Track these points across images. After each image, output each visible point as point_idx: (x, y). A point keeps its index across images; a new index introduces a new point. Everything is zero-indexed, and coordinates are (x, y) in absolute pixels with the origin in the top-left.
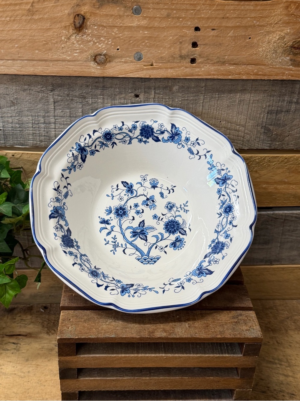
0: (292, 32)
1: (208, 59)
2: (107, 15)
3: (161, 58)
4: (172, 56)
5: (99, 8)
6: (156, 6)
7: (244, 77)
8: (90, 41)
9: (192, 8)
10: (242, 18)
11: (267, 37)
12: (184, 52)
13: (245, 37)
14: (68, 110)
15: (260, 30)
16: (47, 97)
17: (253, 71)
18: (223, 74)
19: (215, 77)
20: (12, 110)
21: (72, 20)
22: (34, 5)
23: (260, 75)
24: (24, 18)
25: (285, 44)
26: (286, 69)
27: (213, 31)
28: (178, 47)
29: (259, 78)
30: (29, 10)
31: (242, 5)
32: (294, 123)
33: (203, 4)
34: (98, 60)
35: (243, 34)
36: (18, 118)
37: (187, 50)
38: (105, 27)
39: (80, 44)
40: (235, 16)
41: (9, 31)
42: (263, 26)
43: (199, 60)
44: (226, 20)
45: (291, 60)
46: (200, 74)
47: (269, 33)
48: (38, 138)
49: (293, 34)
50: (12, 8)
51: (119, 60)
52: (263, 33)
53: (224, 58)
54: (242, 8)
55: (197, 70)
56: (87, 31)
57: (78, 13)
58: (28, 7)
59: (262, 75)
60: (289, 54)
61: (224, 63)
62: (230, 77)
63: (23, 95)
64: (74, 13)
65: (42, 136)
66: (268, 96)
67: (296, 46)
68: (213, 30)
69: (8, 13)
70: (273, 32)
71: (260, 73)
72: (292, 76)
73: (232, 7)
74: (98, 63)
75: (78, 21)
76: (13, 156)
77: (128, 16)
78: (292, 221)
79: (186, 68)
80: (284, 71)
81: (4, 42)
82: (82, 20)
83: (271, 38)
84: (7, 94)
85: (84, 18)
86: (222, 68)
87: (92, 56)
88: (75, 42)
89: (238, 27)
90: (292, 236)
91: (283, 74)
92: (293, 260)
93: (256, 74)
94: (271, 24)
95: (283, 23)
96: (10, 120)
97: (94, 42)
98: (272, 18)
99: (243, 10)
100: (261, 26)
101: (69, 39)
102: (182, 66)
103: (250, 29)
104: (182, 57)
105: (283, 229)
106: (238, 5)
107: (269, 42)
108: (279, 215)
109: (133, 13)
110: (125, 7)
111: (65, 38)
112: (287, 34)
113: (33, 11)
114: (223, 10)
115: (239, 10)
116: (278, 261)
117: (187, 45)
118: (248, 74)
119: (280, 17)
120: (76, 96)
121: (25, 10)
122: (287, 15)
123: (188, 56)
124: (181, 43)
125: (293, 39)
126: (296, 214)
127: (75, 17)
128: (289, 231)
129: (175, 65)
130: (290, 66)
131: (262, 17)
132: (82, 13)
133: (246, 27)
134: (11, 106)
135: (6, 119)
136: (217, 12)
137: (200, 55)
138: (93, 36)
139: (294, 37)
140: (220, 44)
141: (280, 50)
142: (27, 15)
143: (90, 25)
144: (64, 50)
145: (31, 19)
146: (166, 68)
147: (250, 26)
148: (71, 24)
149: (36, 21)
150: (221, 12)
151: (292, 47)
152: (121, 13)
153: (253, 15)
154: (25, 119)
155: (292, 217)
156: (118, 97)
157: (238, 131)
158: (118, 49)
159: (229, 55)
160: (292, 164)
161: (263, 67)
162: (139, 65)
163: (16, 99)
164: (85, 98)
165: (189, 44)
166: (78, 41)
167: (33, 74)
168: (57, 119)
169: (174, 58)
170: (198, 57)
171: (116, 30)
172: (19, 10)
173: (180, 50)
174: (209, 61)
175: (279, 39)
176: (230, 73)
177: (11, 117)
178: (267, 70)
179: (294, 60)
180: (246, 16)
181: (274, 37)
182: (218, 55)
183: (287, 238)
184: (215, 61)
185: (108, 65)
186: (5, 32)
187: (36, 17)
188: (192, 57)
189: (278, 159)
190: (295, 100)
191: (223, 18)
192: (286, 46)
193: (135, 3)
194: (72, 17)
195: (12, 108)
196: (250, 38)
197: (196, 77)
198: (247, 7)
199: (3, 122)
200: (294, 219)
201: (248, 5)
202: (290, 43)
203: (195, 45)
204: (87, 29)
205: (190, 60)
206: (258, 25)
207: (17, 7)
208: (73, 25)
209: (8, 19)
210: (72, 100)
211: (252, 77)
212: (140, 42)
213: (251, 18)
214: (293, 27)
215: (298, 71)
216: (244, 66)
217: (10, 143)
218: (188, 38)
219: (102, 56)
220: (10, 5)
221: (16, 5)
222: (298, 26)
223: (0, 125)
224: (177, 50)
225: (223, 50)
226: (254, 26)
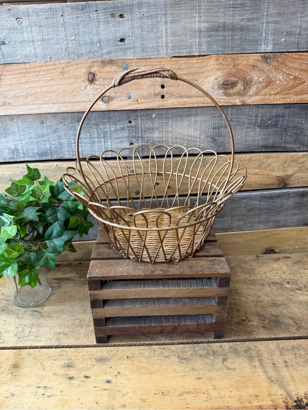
1: (172, 95)
2: (108, 72)
3: (143, 96)
4: (150, 95)
5: (102, 68)
6: (137, 64)
7: (196, 106)
8: (99, 89)
9: (159, 64)
10: (190, 68)
11: (207, 79)
12: (157, 92)
13: (193, 80)
14: (89, 134)
15: (202, 75)
16: (75, 126)
17: (201, 101)
18: (182, 105)
19: (178, 106)
21: (87, 76)
22: (64, 68)
23: (205, 103)
24: (58, 77)
26: (221, 99)
28: (153, 89)
29: (205, 105)
30: (61, 72)
31: (189, 60)
33: (166, 61)
34: (104, 100)
35: (192, 78)
36: (58, 141)
37: (158, 90)
38: (107, 79)
39: (92, 91)
40: (186, 67)
41: (50, 86)
42: (204, 72)
43: (166, 96)
44: (180, 70)
45: (224, 93)
46: (168, 105)
47: (208, 76)
48: (71, 153)
49: (223, 76)
50: (51, 71)
51: (117, 99)
52: (204, 77)
53: (182, 94)
54: (190, 62)
55: (166, 102)
57: (90, 72)
58: (61, 70)
59: (207, 103)
60: (222, 89)
61: (182, 97)
62: (187, 106)
63: (60, 126)
64: (88, 72)
65: (73, 152)
66: (212, 117)
67: (225, 83)
69: (49, 75)
70: (211, 76)
71: (205, 102)
72: (225, 103)
73: (183, 62)
74: (104, 102)
75: (91, 77)
76: (57, 165)
77: (120, 71)
78: (236, 201)
79: (159, 101)
80: (220, 100)
81: (47, 93)
82: (93, 75)
83: (209, 79)
84: (51, 126)
85: (94, 75)
86: (181, 100)
88: (90, 90)
89: (189, 74)
90: (238, 211)
92: (241, 228)
93: (203, 103)
94: (209, 71)
95: (216, 69)
96: (54, 143)
97: (101, 89)
98: (209, 67)
99: (190, 63)
100: (202, 72)
101: (86, 88)
102: (157, 100)
103: (196, 75)
104: (156, 95)
105: (231, 207)
106: (187, 60)
107: (208, 82)
109: (123, 69)
110: (118, 66)
111: (84, 88)
112: (219, 76)
113: (63, 73)
114: (178, 64)
115: (187, 63)
116: (231, 229)
117: (158, 87)
118: (198, 103)
119: (213, 66)
120: (93, 125)
121: (58, 72)
122: (218, 64)
123: (159, 94)
124: (154, 86)
125: (223, 79)
126: (239, 196)
127: (89, 74)
128: (235, 208)
129: (152, 100)
130: (223, 96)
131: (202, 67)
132: (93, 71)
133: (193, 74)
134: (54, 133)
135: (51, 142)
136: (174, 66)
137: (167, 93)
138: (100, 85)
140: (178, 85)
141: (216, 87)
142: (60, 75)
143: (98, 79)
144: (83, 95)
145: (62, 78)
146: (147, 103)
147: (195, 73)
148: (87, 79)
149: (65, 78)
150: (176, 65)
151: (223, 84)
152: (116, 70)
153: (197, 66)
154: (63, 141)
156: (118, 123)
157: (196, 142)
158: (116, 93)
159: (185, 92)
162: (130, 101)
163: (57, 128)
164: (98, 125)
166: (91, 89)
167: (66, 112)
168: (82, 140)
169: (151, 96)
170: (166, 94)
172: (55, 73)
173: (154, 91)
174: (173, 96)
175: (214, 80)
176: (186, 103)
177: (54, 140)
179: (226, 93)
180: (192, 67)
181: (212, 79)
182: (178, 92)
183: (235, 213)
184: (177, 96)
185: (111, 102)
186: (48, 87)
187: (66, 76)
188: (162, 95)
189: (222, 159)
191: (179, 69)
192: (219, 84)
193: (124, 63)
194: (87, 74)
195: (55, 135)
196: (196, 80)
197: (166, 107)
198: (193, 61)
199: (50, 144)
200: (238, 199)
201: (193, 60)
202: (222, 82)
203: (163, 87)
204: (96, 81)
205: (161, 96)
206: (201, 72)
207: (54, 71)
208: (88, 79)
209: (49, 78)
210: (90, 127)
211: (201, 105)
212: (129, 87)
213: (195, 68)
214: (222, 72)
215: (229, 99)
216: (194, 99)
217: (55, 157)
218: (158, 83)
219: (107, 98)
220: (50, 69)
221: (53, 69)
222: (225, 71)
223: (48, 146)
224: (152, 90)
225: (181, 89)
226: (198, 73)
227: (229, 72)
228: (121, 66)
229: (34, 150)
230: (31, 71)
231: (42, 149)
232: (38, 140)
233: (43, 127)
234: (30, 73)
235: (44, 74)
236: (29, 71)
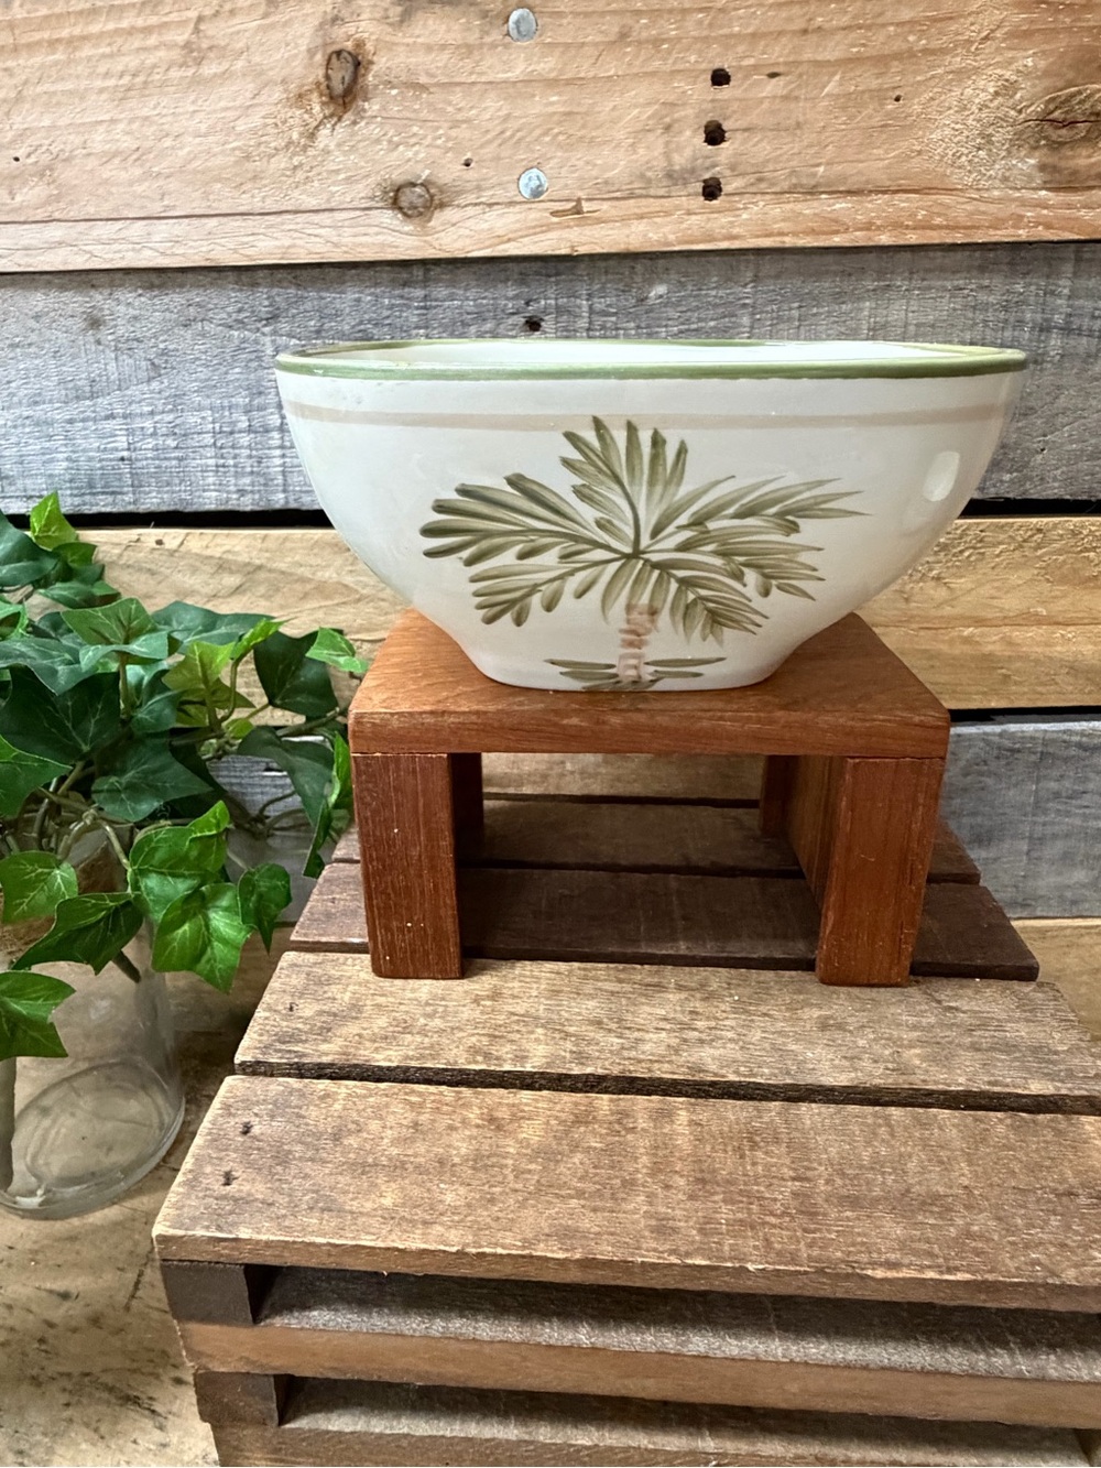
0: (1042, 64)
1: (760, 180)
2: (428, 48)
3: (606, 182)
4: (642, 176)
5: (401, 23)
7: (885, 239)
8: (378, 140)
10: (869, 28)
11: (957, 92)
12: (679, 161)
13: (879, 95)
15: (931, 68)
16: (256, 342)
17: (913, 215)
18: (813, 232)
19: (789, 241)
20: (152, 392)
21: (321, 72)
22: (202, 27)
23: (939, 227)
24: (175, 73)
25: (1020, 112)
26: (1023, 203)
27: (774, 80)
28: (661, 141)
29: (934, 237)
30: (188, 46)
32: (1062, 402)
34: (404, 201)
35: (875, 84)
36: (171, 417)
37: (688, 152)
38: (423, 88)
39: (347, 153)
40: (845, 20)
41: (131, 121)
42: (943, 51)
43: (728, 187)
44: (814, 38)
45: (1042, 168)
46: (735, 231)
47: (961, 74)
48: (233, 481)
49: (1046, 73)
50: (137, 42)
51: (471, 198)
52: (941, 77)
53: (814, 175)
55: (724, 220)
56: (366, 105)
57: (336, 47)
58: (182, 36)
59: (947, 227)
60: (1035, 148)
61: (812, 192)
62: (837, 240)
63: (183, 341)
64: (325, 45)
65: (243, 474)
66: (965, 307)
67: (1056, 114)
68: (773, 75)
69: (126, 59)
70: (976, 71)
71: (938, 221)
72: (1048, 226)
74: (405, 214)
75: (341, 74)
76: (160, 542)
77: (493, 46)
78: (1066, 760)
79: (689, 213)
80: (1020, 211)
82: (350, 67)
83: (969, 91)
84: (138, 340)
85: (357, 64)
86: (808, 208)
87: (385, 193)
88: (332, 147)
89: (856, 60)
90: (1068, 814)
91: (1018, 220)
92: (1074, 902)
93: (925, 226)
94: (970, 42)
95: (1011, 35)
96: (148, 424)
97: (389, 140)
98: (971, 19)
100: (933, 52)
101: (312, 136)
102: (677, 208)
103: (895, 66)
104: (674, 177)
105: (1036, 791)
107: (963, 109)
108: (1024, 738)
109: (509, 32)
110: (485, 15)
111: (301, 134)
112: (1025, 73)
113: (199, 50)
116: (1025, 906)
117: (688, 134)
118: (897, 226)
119: (998, 15)
121: (174, 46)
123: (693, 171)
125: (1046, 91)
126: (1082, 733)
127: (329, 61)
128: (1057, 795)
129: (655, 205)
130: (1038, 188)
131: (935, 20)
132: (349, 45)
133: (882, 61)
134: (149, 380)
135: (138, 423)
136: (783, 13)
137: (733, 167)
138: (387, 120)
139: (1047, 83)
140: (798, 125)
141: (1001, 135)
142: (183, 65)
143: (376, 86)
144: (300, 175)
145: (194, 78)
146: (625, 219)
147: (897, 56)
148: (318, 84)
149: (209, 82)
151: (1044, 119)
152: (473, 38)
153: (905, 14)
154: (192, 419)
155: (1067, 744)
156: (473, 329)
158: (468, 163)
159: (830, 163)
160: (1059, 552)
161: (946, 199)
162: (536, 211)
163: (164, 352)
165: (695, 131)
166: (340, 144)
169: (649, 181)
170: (728, 173)
171: (457, 97)
172: (156, 48)
173: (667, 155)
174: (763, 186)
175: (997, 94)
176: (838, 225)
177: (152, 413)
178: (960, 209)
179: (1055, 169)
180: (880, 20)
181: (981, 89)
182: (794, 163)
183: (1053, 823)
184: (785, 185)
185: (439, 218)
186: (121, 126)
187: (210, 69)
188: (707, 176)
189: (1011, 533)
190: (1058, 319)
191: (805, 32)
192: (1023, 116)
194: (319, 58)
195: (155, 385)
196: (897, 99)
197: (724, 245)
199: (130, 432)
200: (1073, 751)
202: (1039, 107)
203: (715, 135)
204: (366, 99)
205: (699, 187)
206: (926, 51)
207: (153, 40)
208: (323, 88)
209: (126, 80)
211: (913, 238)
212: (537, 132)
213: (897, 24)
214: (1047, 47)
215: (1069, 206)
216: (881, 199)
217: (152, 502)
218: (690, 111)
219: (418, 190)
220: (131, 31)
221: (147, 30)
222: (1062, 43)
223: (122, 442)
224: (659, 150)
225: (810, 146)
226: (909, 55)
227: (1081, 47)
228: (497, 16)
229: (52, 461)
230: (37, 36)
231: (90, 459)
232: (74, 410)
233: (98, 342)
234: (31, 47)
235: (104, 56)
236: (25, 40)
